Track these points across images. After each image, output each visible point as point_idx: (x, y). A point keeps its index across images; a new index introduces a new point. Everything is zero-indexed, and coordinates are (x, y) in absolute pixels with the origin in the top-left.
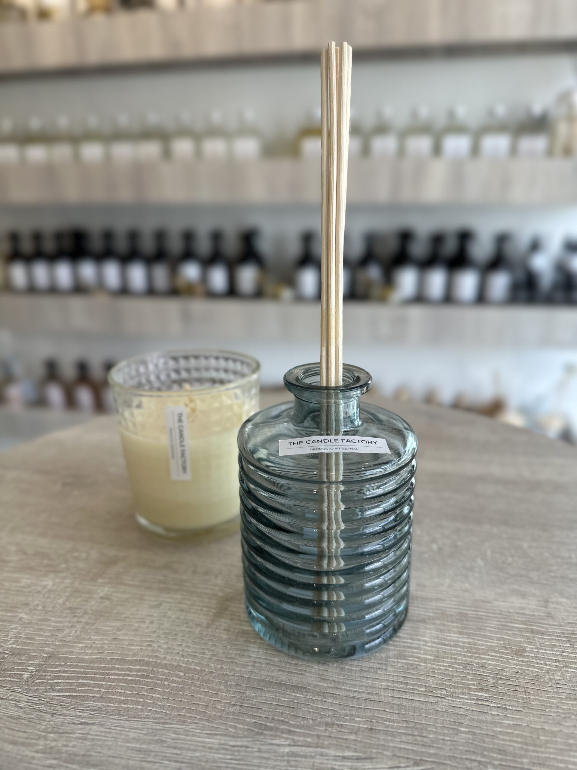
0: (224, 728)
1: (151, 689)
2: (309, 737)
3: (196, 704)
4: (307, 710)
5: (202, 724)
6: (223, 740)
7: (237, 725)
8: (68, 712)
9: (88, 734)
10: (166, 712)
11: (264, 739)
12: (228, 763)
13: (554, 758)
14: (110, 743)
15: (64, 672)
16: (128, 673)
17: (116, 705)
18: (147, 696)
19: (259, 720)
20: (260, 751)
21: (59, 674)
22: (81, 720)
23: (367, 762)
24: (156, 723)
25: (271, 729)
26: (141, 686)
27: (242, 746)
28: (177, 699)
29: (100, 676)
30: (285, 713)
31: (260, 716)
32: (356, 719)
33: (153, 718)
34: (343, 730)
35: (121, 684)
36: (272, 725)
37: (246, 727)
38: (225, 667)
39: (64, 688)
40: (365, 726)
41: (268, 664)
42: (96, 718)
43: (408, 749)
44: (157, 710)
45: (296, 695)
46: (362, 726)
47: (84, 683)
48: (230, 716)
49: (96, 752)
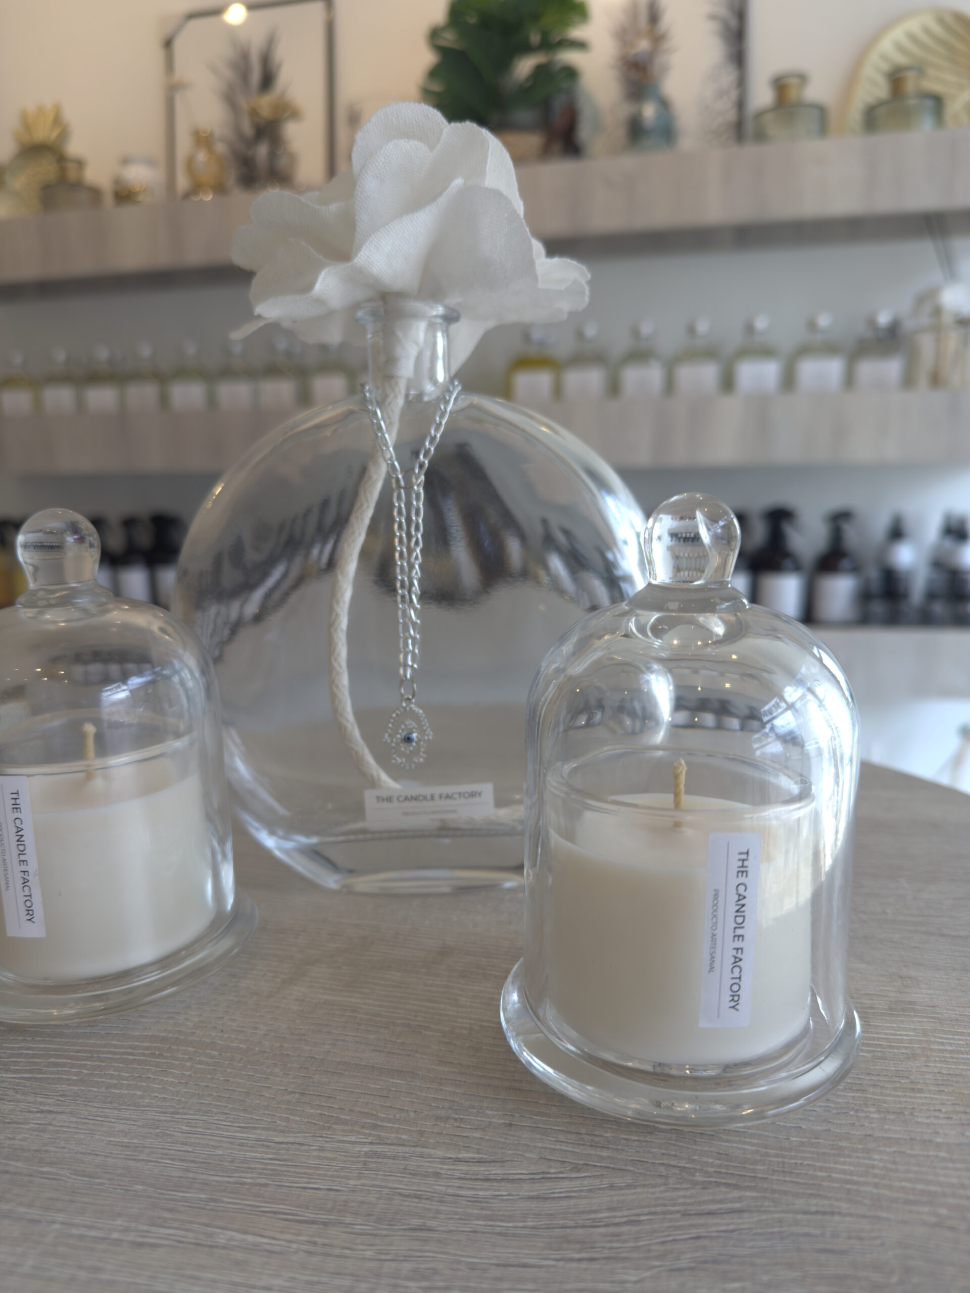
0: (269, 1120)
1: (162, 1071)
2: (406, 1134)
3: (231, 1090)
4: (408, 1099)
5: (235, 1115)
6: (264, 1135)
7: (291, 1117)
8: (23, 1098)
9: (50, 1124)
10: (180, 1100)
11: (332, 1134)
12: (267, 1164)
13: (809, 1165)
14: (82, 1136)
15: (29, 1049)
16: (129, 1050)
17: (103, 1090)
18: (154, 1079)
19: (328, 1112)
20: (321, 1149)
21: (21, 1051)
22: (42, 1108)
23: (494, 1166)
24: (161, 1113)
25: (345, 1122)
26: (147, 1067)
27: (292, 1143)
28: (202, 1084)
29: (85, 1055)
30: (372, 1104)
31: (330, 1107)
32: (487, 1112)
33: (158, 1107)
34: (462, 1125)
35: (116, 1065)
36: (348, 1118)
37: (306, 1120)
38: (286, 1045)
39: (24, 1068)
40: (500, 1121)
41: (357, 1042)
42: (66, 1106)
43: (566, 1151)
44: (166, 1096)
45: (395, 1081)
46: (496, 1121)
47: (57, 1062)
48: (282, 1106)
49: (57, 1147)
